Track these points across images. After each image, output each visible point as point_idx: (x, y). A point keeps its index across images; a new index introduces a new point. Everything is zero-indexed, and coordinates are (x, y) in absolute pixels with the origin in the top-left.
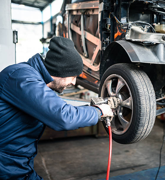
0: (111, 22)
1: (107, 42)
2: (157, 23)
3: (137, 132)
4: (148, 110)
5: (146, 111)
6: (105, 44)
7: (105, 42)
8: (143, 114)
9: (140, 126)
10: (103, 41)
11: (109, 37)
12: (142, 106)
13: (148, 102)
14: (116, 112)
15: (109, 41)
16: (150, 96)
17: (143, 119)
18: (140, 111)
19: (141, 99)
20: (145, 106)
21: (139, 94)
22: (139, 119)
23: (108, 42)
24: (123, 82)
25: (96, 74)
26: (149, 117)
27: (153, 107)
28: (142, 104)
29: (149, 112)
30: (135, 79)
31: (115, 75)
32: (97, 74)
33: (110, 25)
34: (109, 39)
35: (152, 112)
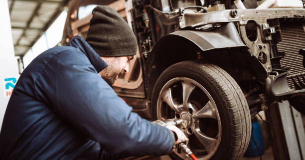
0: (149, 17)
1: (148, 44)
2: (208, 7)
3: (234, 149)
4: (242, 112)
5: (240, 115)
6: (145, 47)
7: (145, 44)
8: (238, 120)
9: (237, 139)
10: (142, 45)
11: (149, 38)
12: (233, 109)
13: (238, 101)
14: (190, 130)
15: (152, 42)
16: (238, 93)
17: (239, 128)
18: (233, 117)
19: (229, 99)
20: (236, 107)
21: (224, 93)
22: (235, 128)
23: (150, 43)
24: (192, 84)
25: (136, 93)
26: (245, 123)
27: (246, 107)
28: (232, 106)
29: (244, 116)
30: (211, 75)
31: (177, 78)
32: (137, 91)
33: (148, 21)
34: (151, 39)
35: (247, 115)
